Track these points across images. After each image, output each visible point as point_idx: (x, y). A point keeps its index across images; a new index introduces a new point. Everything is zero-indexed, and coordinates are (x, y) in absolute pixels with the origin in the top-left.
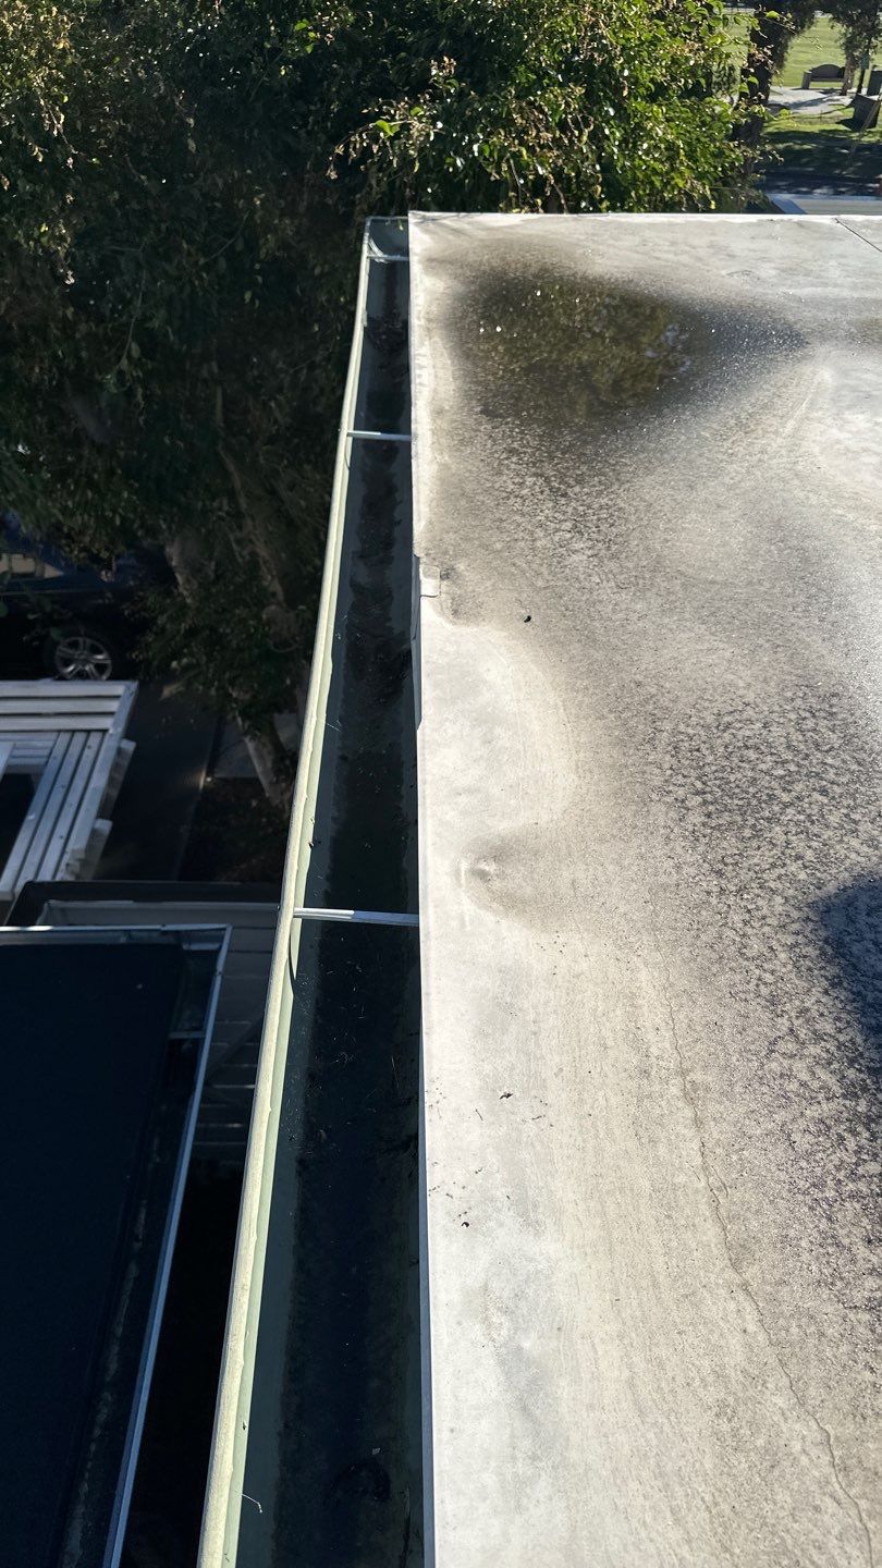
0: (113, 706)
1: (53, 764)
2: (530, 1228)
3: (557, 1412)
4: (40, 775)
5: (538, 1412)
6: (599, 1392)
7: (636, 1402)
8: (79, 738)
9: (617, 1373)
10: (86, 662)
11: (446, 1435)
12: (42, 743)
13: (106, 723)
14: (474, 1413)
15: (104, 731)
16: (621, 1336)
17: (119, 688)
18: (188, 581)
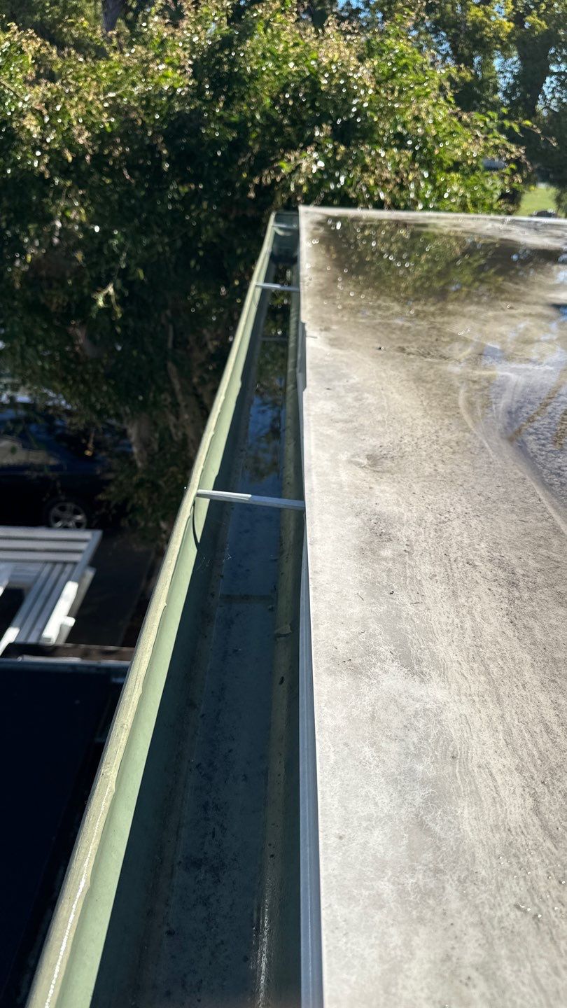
0: (83, 546)
1: (39, 583)
2: (415, 677)
3: (459, 830)
4: (29, 589)
5: (437, 829)
6: (503, 815)
7: (545, 827)
8: (59, 567)
9: (520, 801)
10: (69, 520)
11: (333, 841)
12: (34, 569)
13: (77, 557)
14: (364, 824)
15: (75, 563)
16: (520, 770)
17: (87, 535)
18: (140, 452)
